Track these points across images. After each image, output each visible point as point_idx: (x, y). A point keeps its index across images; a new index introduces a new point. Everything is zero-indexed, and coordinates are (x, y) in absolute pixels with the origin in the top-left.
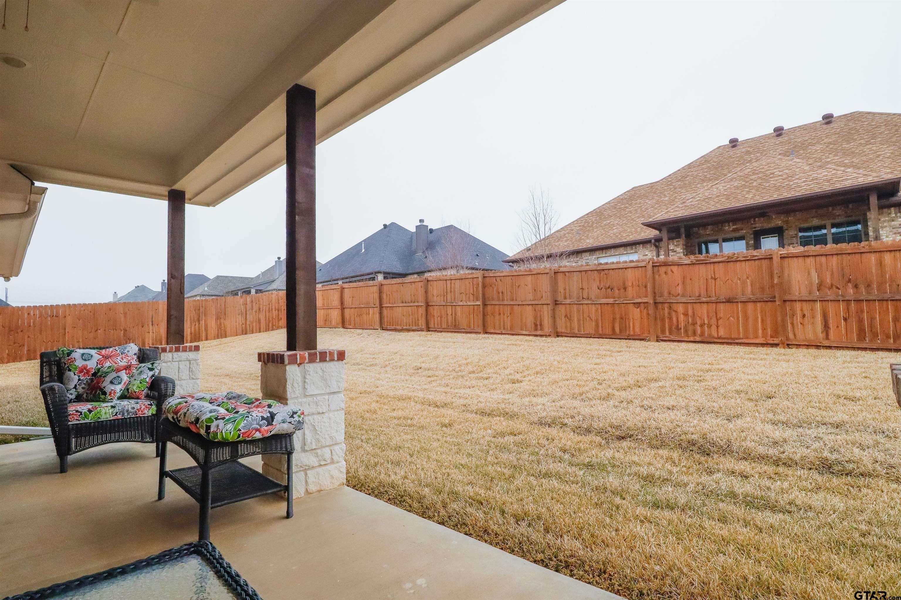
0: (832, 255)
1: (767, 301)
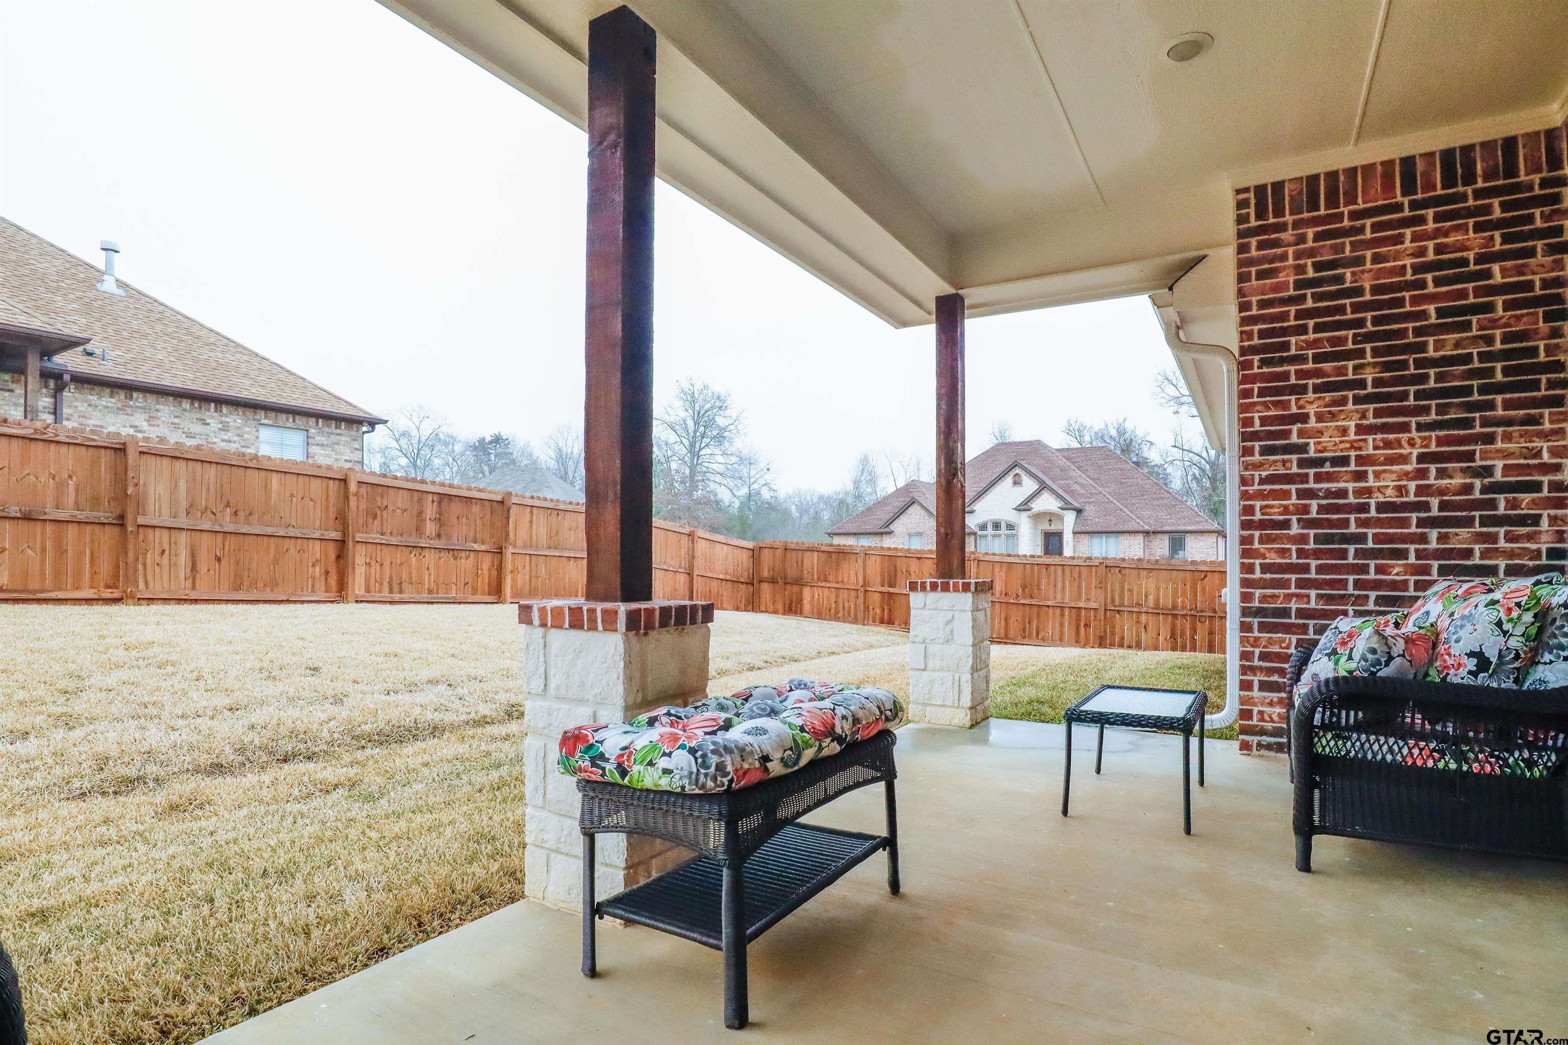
0: (211, 462)
1: (104, 524)
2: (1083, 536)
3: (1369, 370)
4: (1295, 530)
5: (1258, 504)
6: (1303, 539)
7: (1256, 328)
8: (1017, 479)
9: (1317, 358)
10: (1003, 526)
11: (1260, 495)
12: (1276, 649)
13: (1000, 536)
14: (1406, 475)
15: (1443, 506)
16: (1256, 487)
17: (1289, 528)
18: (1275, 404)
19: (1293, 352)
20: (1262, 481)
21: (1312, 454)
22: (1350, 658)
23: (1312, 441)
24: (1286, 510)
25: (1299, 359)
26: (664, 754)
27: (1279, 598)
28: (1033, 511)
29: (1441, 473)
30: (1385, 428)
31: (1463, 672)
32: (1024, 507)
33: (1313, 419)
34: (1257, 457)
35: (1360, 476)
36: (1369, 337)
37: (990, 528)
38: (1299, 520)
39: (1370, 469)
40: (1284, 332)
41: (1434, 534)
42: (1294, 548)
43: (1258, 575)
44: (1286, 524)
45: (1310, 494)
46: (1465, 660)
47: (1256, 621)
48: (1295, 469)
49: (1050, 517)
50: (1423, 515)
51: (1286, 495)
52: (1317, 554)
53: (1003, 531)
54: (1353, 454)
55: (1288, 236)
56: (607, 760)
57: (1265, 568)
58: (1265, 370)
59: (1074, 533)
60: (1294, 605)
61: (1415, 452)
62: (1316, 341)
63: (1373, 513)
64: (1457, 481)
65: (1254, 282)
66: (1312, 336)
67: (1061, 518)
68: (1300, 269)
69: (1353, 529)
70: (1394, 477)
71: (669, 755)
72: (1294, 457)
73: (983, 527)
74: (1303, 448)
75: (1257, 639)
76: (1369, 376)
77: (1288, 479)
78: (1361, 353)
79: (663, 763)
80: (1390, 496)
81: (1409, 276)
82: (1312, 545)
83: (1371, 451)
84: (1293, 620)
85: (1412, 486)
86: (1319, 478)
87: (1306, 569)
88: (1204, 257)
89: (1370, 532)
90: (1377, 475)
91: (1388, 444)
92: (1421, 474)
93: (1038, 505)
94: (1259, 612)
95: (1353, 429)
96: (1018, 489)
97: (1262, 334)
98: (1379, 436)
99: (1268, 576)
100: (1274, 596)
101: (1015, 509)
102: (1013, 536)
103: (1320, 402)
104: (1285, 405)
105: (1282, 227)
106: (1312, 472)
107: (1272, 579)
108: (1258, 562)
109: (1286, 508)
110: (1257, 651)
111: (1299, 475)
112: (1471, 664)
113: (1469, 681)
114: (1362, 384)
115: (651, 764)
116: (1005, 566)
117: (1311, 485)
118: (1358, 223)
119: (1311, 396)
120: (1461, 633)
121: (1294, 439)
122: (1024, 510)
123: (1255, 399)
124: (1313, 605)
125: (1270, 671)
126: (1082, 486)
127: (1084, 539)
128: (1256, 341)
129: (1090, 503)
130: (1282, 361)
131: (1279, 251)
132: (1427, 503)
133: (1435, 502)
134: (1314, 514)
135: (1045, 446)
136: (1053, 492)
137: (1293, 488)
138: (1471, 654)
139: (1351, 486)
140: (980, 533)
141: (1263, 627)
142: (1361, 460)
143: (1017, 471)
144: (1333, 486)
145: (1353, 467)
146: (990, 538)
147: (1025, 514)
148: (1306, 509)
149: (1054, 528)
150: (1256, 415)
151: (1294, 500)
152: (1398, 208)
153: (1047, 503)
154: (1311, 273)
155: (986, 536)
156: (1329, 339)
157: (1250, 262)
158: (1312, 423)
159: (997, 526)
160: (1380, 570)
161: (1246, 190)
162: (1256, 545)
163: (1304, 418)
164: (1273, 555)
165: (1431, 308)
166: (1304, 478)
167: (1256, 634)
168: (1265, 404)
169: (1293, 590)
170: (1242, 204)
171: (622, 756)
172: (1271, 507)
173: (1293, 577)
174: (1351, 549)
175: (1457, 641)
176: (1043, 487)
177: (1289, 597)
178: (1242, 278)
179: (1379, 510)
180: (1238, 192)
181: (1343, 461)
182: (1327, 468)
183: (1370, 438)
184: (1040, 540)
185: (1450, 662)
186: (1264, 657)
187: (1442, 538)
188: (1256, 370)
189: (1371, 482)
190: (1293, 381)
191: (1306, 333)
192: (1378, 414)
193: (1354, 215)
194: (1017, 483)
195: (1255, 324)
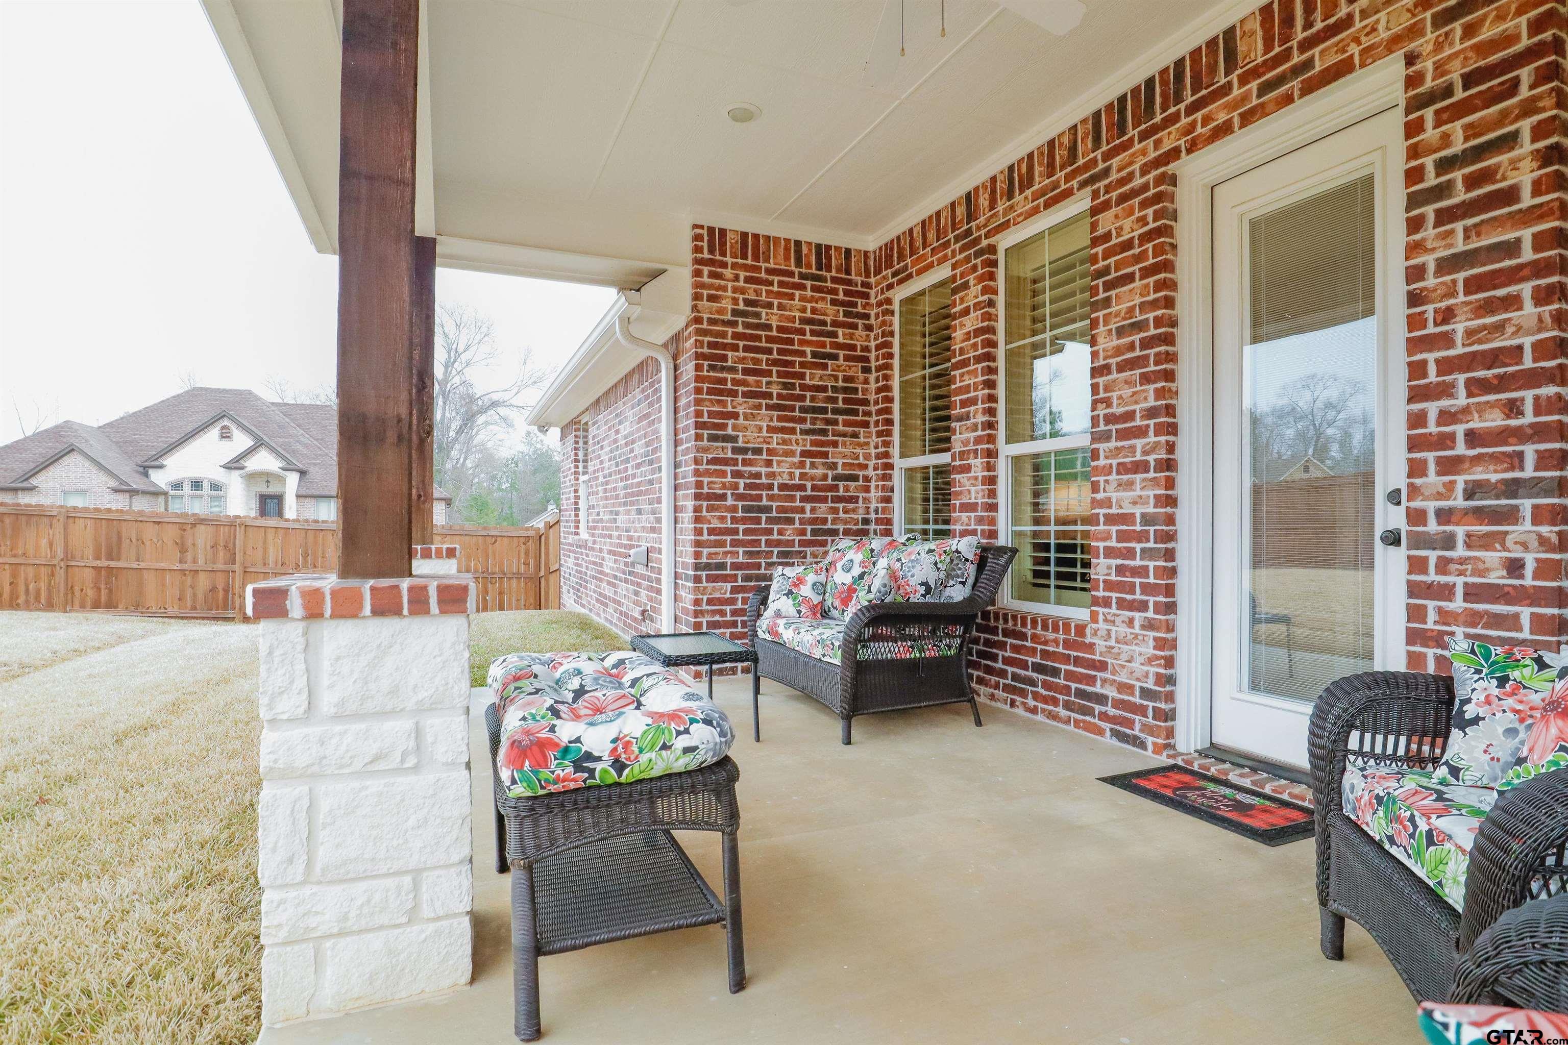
2: (307, 500)
3: (775, 386)
4: (730, 502)
5: (706, 480)
6: (734, 509)
7: (706, 339)
8: (225, 432)
9: (746, 371)
10: (206, 485)
11: (708, 473)
12: (717, 595)
13: (201, 497)
14: (793, 465)
15: (814, 488)
16: (705, 466)
17: (726, 500)
18: (719, 402)
19: (729, 363)
20: (709, 462)
21: (740, 444)
22: (869, 591)
23: (741, 434)
24: (724, 486)
25: (733, 370)
26: (679, 733)
27: (722, 555)
28: (247, 470)
29: (813, 465)
30: (783, 430)
31: (918, 595)
32: (234, 465)
33: (741, 417)
34: (705, 443)
35: (769, 463)
36: (775, 363)
37: (187, 488)
38: (732, 494)
39: (775, 458)
40: (725, 347)
41: (808, 507)
42: (729, 515)
43: (705, 537)
44: (723, 497)
45: (737, 474)
46: (919, 587)
47: (704, 574)
48: (730, 455)
49: (267, 477)
50: (803, 494)
51: (723, 474)
52: (744, 520)
53: (206, 490)
54: (765, 446)
55: (728, 273)
56: (599, 759)
57: (711, 531)
58: (711, 374)
59: (298, 496)
60: (729, 560)
61: (799, 449)
62: (744, 358)
63: (776, 491)
64: (820, 471)
65: (705, 302)
66: (741, 354)
67: (282, 480)
68: (735, 301)
69: (764, 502)
70: (787, 465)
71: (687, 731)
72: (730, 445)
73: (178, 486)
74: (734, 439)
75: (705, 588)
76: (775, 390)
77: (725, 462)
78: (769, 373)
79: (681, 743)
80: (785, 479)
81: (797, 325)
82: (740, 514)
83: (775, 446)
84: (728, 572)
85: (797, 472)
86: (745, 463)
87: (735, 532)
88: (665, 271)
89: (775, 504)
90: (779, 463)
91: (784, 442)
92: (802, 465)
93: (256, 463)
94: (707, 567)
95: (765, 429)
96: (225, 443)
97: (711, 345)
98: (780, 435)
99: (712, 538)
100: (716, 554)
101: (224, 467)
102: (218, 498)
103: (745, 405)
104: (723, 403)
105: (724, 265)
106: (740, 457)
107: (716, 541)
108: (705, 526)
109: (724, 484)
110: (705, 598)
111: (732, 459)
112: (922, 590)
113: (922, 600)
114: (769, 396)
115: (665, 747)
116: (281, 532)
117: (740, 468)
118: (770, 278)
119: (740, 399)
120: (914, 571)
121: (730, 431)
122: (236, 468)
123: (705, 396)
124: (741, 559)
125: (714, 612)
126: (306, 446)
127: (310, 503)
128: (706, 350)
129: (315, 464)
130: (723, 369)
131: (723, 283)
132: (805, 485)
133: (809, 485)
134: (741, 491)
135: (258, 398)
136: (273, 450)
137: (729, 469)
138: (922, 584)
139: (763, 470)
140: (172, 492)
141: (710, 579)
142: (770, 452)
143: (226, 422)
144: (754, 469)
145: (764, 457)
146: (186, 499)
147: (236, 474)
148: (736, 486)
149: (273, 489)
150: (705, 409)
151: (729, 479)
152: (791, 274)
153: (265, 461)
154: (741, 306)
155: (182, 497)
156: (752, 359)
157: (703, 286)
158: (741, 420)
159: (197, 485)
160: (780, 532)
161: (702, 227)
162: (704, 513)
163: (735, 416)
164: (716, 521)
165: (808, 350)
166: (735, 462)
167: (705, 584)
168: (710, 400)
169: (728, 548)
170: (697, 238)
171: (615, 749)
172: (714, 483)
173: (729, 538)
174: (764, 517)
175: (912, 576)
176: (259, 444)
177: (726, 553)
178: (697, 297)
179: (780, 489)
180: (695, 226)
181: (758, 451)
182: (750, 456)
183: (775, 436)
184: (254, 505)
185: (909, 590)
186: (710, 602)
187: (813, 510)
188: (705, 373)
189: (775, 469)
190: (729, 386)
191: (738, 351)
192: (780, 419)
193: (769, 271)
194: (225, 435)
195: (705, 336)
